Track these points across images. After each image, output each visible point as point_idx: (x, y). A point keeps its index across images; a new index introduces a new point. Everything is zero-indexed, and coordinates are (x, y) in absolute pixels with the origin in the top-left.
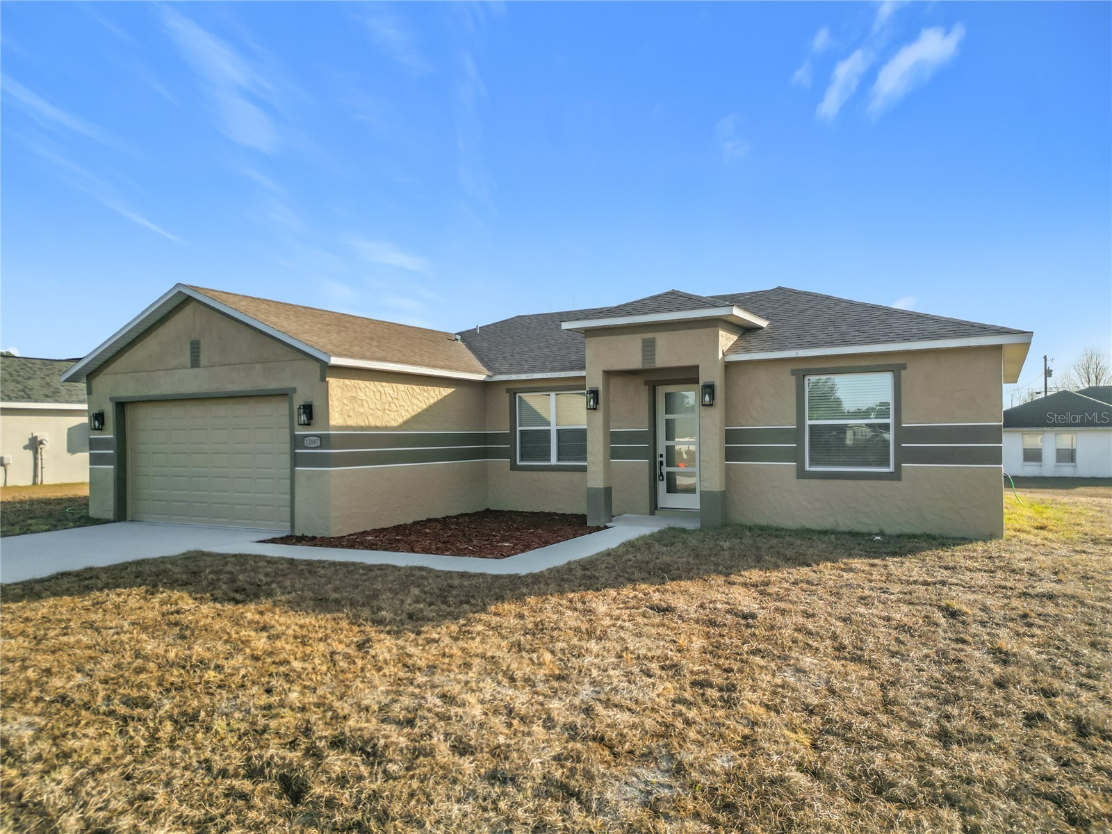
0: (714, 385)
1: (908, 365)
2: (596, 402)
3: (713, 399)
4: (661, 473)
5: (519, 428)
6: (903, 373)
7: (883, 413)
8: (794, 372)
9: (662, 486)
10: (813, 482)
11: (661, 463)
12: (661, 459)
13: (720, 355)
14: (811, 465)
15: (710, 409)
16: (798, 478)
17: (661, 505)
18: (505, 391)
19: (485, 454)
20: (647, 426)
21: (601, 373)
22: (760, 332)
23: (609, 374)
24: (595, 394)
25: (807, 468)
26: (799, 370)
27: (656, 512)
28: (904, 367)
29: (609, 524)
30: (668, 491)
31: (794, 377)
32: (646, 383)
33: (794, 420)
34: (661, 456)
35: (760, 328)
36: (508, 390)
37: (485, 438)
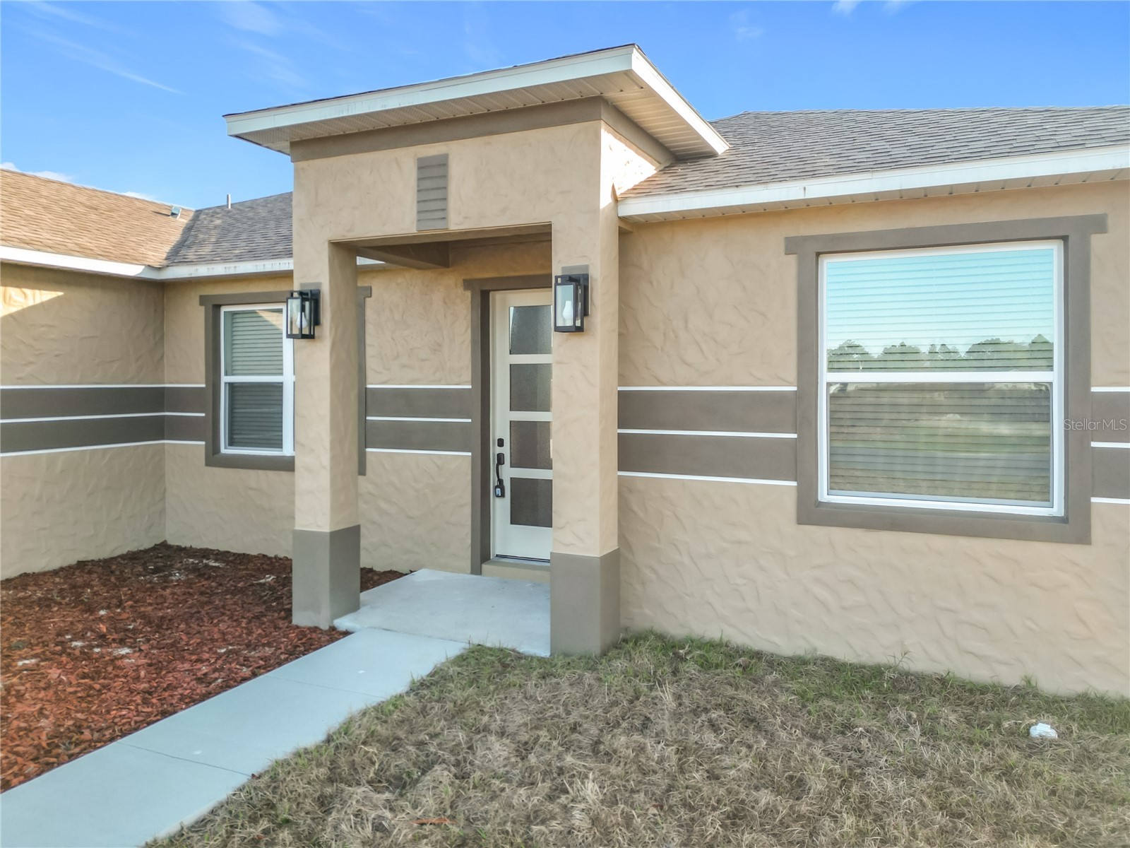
0: (586, 277)
1: (1110, 222)
2: (315, 320)
3: (585, 313)
4: (500, 481)
5: (225, 379)
6: (1097, 241)
7: (1039, 353)
8: (792, 246)
9: (501, 508)
10: (839, 535)
11: (500, 459)
12: (499, 450)
13: (605, 200)
14: (832, 487)
15: (576, 340)
16: (800, 521)
17: (498, 547)
18: (197, 300)
19: (159, 430)
20: (469, 378)
21: (326, 245)
22: (710, 161)
23: (346, 250)
24: (311, 298)
25: (824, 495)
26: (806, 239)
27: (485, 567)
28: (1099, 224)
29: (343, 623)
30: (515, 520)
31: (792, 259)
32: (468, 284)
33: (791, 372)
34: (501, 443)
35: (711, 155)
36: (203, 300)
37: (158, 398)
